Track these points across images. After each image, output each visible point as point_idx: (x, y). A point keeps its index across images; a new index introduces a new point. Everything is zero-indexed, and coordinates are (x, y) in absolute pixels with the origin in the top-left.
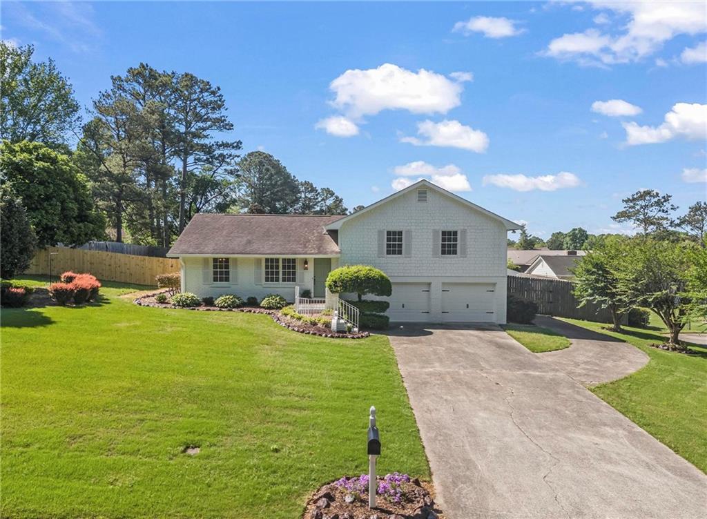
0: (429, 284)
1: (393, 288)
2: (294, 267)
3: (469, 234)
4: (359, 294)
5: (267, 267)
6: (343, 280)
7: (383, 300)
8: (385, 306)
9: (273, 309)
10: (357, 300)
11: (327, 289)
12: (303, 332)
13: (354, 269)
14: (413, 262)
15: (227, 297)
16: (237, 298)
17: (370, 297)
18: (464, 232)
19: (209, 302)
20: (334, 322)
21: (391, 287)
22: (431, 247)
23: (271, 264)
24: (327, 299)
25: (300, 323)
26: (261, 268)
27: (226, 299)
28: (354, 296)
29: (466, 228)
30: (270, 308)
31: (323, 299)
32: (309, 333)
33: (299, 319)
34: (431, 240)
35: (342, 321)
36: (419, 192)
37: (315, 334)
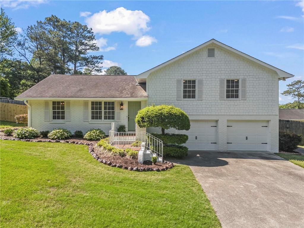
0: (217, 121)
1: (191, 123)
2: (113, 108)
3: (248, 82)
4: (162, 129)
5: (93, 108)
6: (149, 116)
7: (183, 134)
8: (184, 138)
9: (94, 140)
10: (161, 133)
11: (136, 124)
12: (110, 164)
13: (159, 107)
14: (203, 104)
15: (58, 131)
16: (66, 132)
17: (172, 130)
18: (244, 80)
19: (45, 135)
20: (141, 153)
21: (189, 123)
22: (219, 92)
23: (96, 105)
24: (137, 132)
25: (110, 154)
26: (87, 109)
27: (57, 132)
28: (158, 130)
29: (246, 77)
30: (91, 140)
31: (133, 133)
32: (115, 166)
33: (110, 150)
34: (219, 87)
35: (148, 152)
36: (209, 49)
37: (120, 167)
